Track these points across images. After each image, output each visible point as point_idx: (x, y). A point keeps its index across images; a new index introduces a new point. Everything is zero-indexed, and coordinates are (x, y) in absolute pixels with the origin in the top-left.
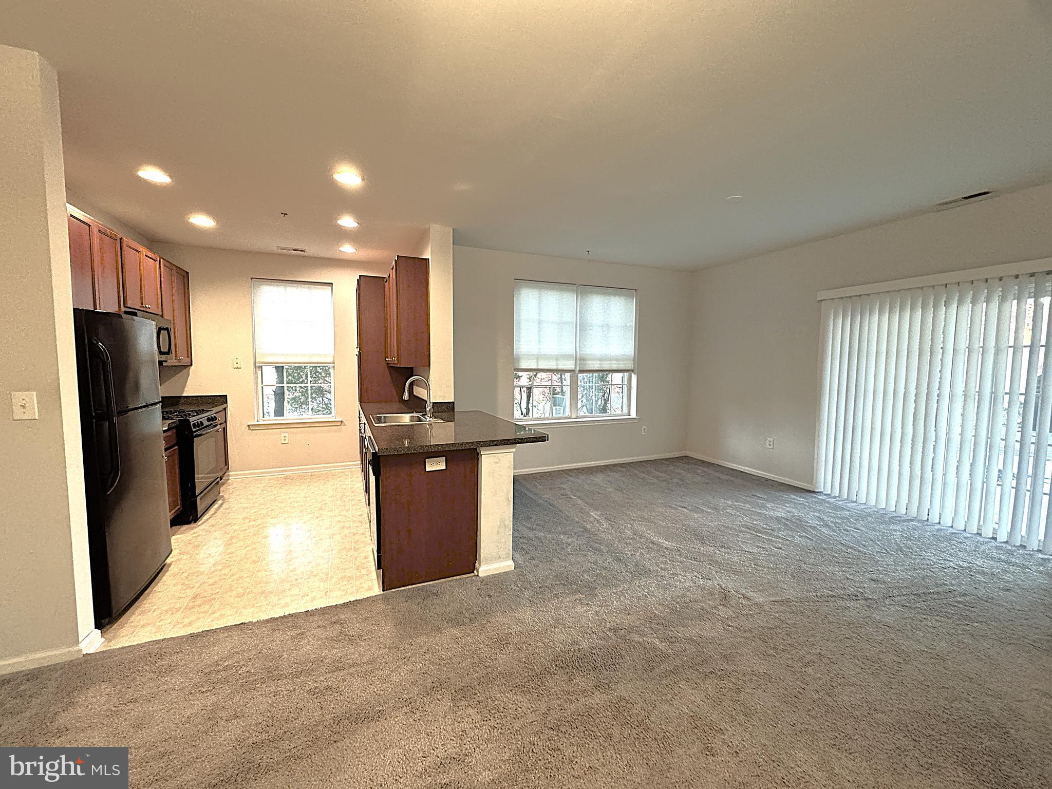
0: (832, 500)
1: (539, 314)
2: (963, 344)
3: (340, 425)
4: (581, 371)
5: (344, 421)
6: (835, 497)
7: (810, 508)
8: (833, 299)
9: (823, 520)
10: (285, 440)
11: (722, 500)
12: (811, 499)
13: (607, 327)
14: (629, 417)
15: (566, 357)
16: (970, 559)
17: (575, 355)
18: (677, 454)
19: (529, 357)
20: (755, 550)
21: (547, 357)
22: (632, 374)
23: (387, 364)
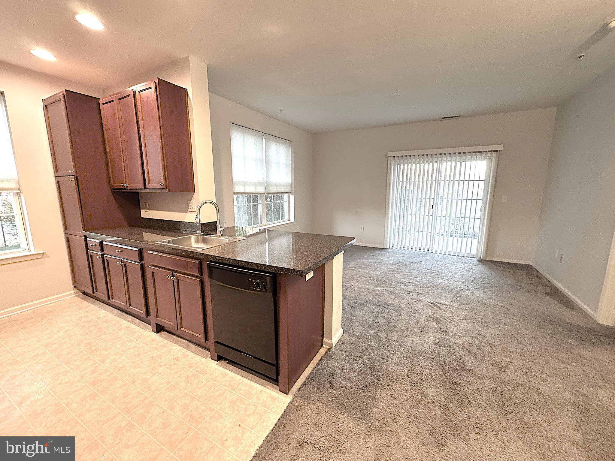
1: (244, 153)
3: (40, 258)
5: (47, 253)
8: (394, 157)
12: (385, 252)
13: (278, 164)
14: (292, 221)
15: (260, 184)
17: (264, 182)
19: (240, 183)
22: (290, 195)
23: (114, 189)
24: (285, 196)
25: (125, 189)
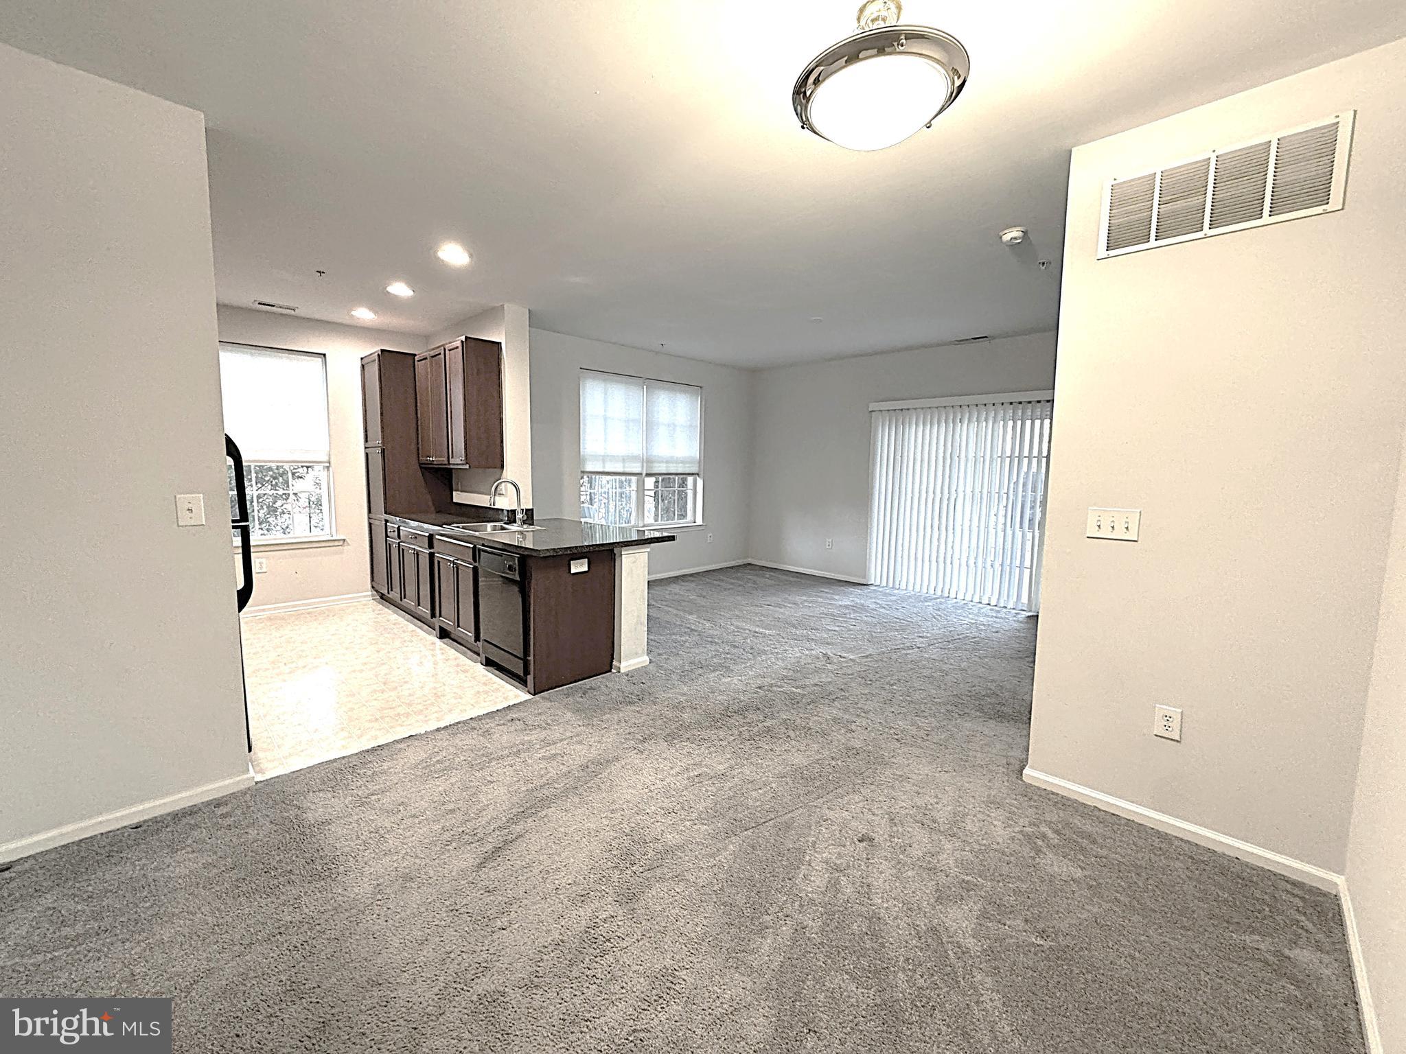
0: (881, 589)
1: (605, 411)
2: (971, 455)
3: (341, 545)
4: (648, 475)
5: (347, 540)
6: (883, 587)
7: (867, 596)
8: (881, 411)
9: (878, 604)
10: (261, 568)
11: (798, 597)
12: (865, 590)
13: (672, 426)
14: (695, 524)
15: (634, 458)
16: (976, 618)
17: (641, 456)
18: (740, 562)
19: (595, 458)
20: (837, 629)
21: (613, 458)
22: (698, 478)
23: (422, 464)
24: (690, 479)
25: (431, 464)
